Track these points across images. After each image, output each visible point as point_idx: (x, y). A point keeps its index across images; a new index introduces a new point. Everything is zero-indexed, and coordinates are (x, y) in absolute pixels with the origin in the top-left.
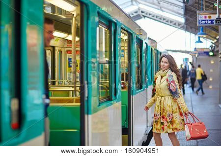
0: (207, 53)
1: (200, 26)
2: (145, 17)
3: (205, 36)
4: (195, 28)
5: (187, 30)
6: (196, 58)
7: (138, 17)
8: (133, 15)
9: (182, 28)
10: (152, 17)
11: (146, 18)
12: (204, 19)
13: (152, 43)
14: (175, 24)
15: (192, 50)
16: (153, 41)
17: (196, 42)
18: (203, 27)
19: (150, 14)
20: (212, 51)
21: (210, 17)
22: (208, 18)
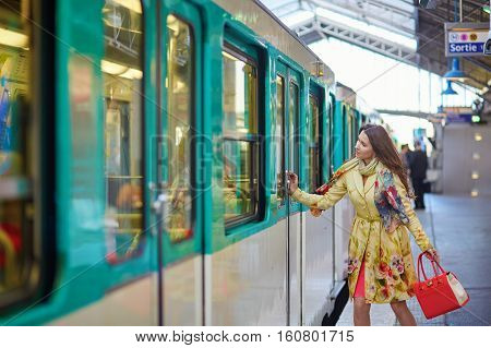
0: (467, 118)
1: (452, 58)
2: (328, 36)
3: (461, 79)
4: (440, 62)
5: (421, 65)
6: (443, 128)
7: (314, 36)
8: (303, 33)
9: (412, 60)
10: (346, 38)
11: (331, 38)
12: (460, 41)
13: (344, 95)
14: (396, 53)
15: (434, 111)
16: (348, 90)
17: (443, 93)
18: (458, 59)
19: (339, 31)
20: (478, 113)
21: (474, 37)
22: (469, 40)
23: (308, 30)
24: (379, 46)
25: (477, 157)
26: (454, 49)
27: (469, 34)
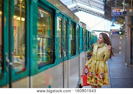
0: (118, 32)
1: (113, 16)
2: (80, 10)
3: (116, 22)
4: (111, 17)
5: (106, 18)
7: (77, 11)
8: (73, 10)
9: (103, 17)
10: (85, 11)
12: (116, 12)
14: (99, 15)
15: (109, 31)
16: (84, 24)
17: (112, 26)
18: (115, 17)
19: (83, 9)
20: (121, 31)
21: (119, 11)
22: (118, 12)
23: (75, 9)
24: (94, 13)
25: (120, 43)
26: (114, 14)
27: (118, 10)
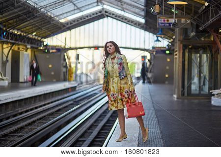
0: (164, 52)
2: (108, 16)
3: (163, 36)
4: (154, 28)
5: (146, 30)
6: (154, 55)
7: (102, 16)
8: (97, 15)
9: (142, 27)
10: (115, 17)
11: (109, 18)
12: (163, 22)
14: (136, 24)
18: (162, 29)
20: (168, 50)
21: (168, 21)
22: (166, 22)
23: (100, 14)
24: (129, 21)
25: (167, 68)
26: (160, 25)
27: (166, 19)
